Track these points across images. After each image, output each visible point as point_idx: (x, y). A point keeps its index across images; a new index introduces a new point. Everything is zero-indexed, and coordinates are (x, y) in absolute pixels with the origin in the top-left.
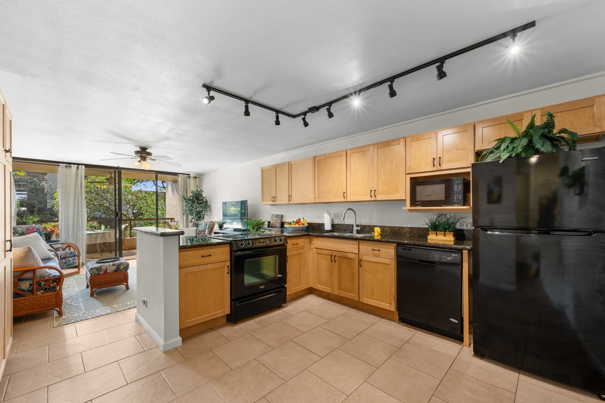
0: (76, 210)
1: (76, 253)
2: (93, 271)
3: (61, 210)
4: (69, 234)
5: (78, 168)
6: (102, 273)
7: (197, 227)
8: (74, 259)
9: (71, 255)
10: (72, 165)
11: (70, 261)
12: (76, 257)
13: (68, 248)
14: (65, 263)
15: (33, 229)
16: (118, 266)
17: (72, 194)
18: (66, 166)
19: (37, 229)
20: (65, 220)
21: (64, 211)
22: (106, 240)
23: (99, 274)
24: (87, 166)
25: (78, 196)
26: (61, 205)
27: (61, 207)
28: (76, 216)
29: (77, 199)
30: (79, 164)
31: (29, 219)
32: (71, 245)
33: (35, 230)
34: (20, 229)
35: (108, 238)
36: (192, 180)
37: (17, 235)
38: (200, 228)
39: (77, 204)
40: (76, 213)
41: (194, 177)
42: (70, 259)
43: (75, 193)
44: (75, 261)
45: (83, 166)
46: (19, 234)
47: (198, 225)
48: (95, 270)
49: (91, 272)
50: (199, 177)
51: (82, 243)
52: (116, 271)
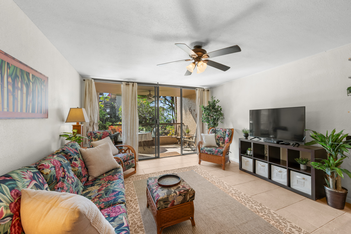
0: (132, 118)
1: (134, 156)
2: (160, 204)
3: (123, 118)
4: (128, 137)
5: (133, 85)
6: (169, 206)
7: (216, 133)
8: (132, 161)
9: (131, 158)
10: (130, 83)
11: (130, 163)
12: (134, 159)
13: (128, 150)
14: (127, 165)
15: (107, 134)
16: (185, 196)
17: (130, 106)
18: (126, 84)
19: (109, 134)
20: (125, 125)
21: (125, 119)
22: (147, 139)
23: (166, 208)
24: (138, 83)
25: (133, 107)
26: (123, 114)
27: (123, 116)
28: (132, 123)
29: (132, 110)
30: (133, 83)
31: (107, 123)
32: (130, 148)
33: (108, 134)
34: (99, 134)
35: (148, 138)
36: (206, 92)
37: (97, 139)
38: (219, 134)
39: (132, 113)
40: (132, 121)
41: (207, 90)
42: (130, 161)
43: (132, 105)
44: (133, 163)
45: (137, 83)
46: (98, 138)
47: (216, 132)
48: (162, 203)
49: (158, 206)
50: (210, 89)
51: (136, 144)
52: (182, 202)
